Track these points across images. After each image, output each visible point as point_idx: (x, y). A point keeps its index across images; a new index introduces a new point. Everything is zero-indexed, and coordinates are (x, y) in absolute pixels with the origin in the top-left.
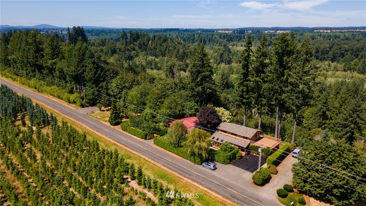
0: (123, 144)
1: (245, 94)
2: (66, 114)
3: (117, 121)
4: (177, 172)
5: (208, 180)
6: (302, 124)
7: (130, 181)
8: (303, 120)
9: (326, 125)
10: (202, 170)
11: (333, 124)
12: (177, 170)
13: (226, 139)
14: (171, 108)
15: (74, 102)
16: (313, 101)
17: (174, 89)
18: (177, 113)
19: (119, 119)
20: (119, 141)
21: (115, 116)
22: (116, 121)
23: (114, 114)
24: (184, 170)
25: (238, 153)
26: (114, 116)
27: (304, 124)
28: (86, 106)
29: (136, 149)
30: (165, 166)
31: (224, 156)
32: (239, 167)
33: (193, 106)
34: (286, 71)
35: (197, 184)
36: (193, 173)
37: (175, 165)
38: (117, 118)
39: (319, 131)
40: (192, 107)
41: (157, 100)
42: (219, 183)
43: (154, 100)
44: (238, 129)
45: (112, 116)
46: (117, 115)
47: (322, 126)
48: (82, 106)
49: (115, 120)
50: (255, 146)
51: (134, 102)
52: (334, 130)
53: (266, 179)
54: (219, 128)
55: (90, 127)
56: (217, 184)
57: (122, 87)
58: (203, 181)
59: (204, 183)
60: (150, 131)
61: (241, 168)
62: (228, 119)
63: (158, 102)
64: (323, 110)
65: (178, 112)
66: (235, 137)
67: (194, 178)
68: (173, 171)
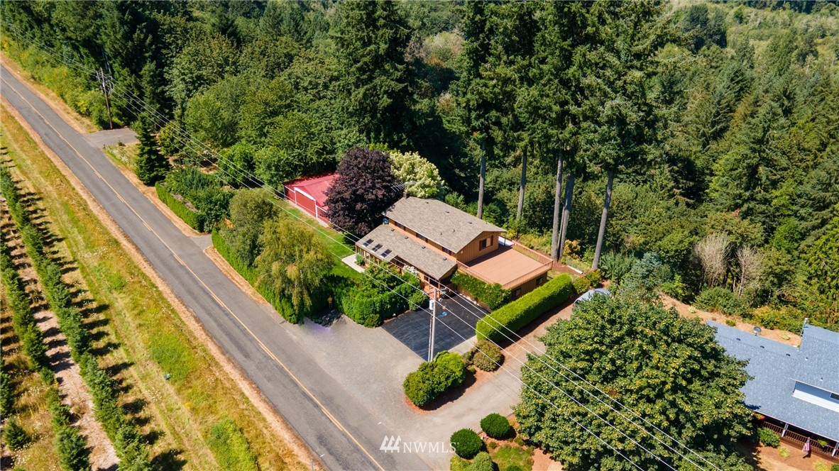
0: (133, 244)
1: (473, 115)
2: (50, 147)
3: (155, 173)
4: (219, 342)
5: (287, 376)
6: (707, 191)
7: (72, 364)
8: (711, 182)
9: (752, 204)
10: (292, 341)
11: (788, 197)
12: (223, 335)
13: (400, 250)
14: (291, 146)
15: (88, 114)
16: (653, 151)
17: (320, 87)
18: (312, 159)
19: (162, 169)
20: (131, 233)
21: (149, 160)
22: (153, 175)
23: (146, 156)
24: (241, 336)
25: (415, 295)
26: (147, 159)
27: (711, 191)
28: (116, 126)
29: (156, 261)
30: (198, 320)
31: (361, 305)
32: (401, 339)
33: (352, 140)
34: (581, 49)
35: (247, 386)
36: (259, 349)
37: (226, 318)
38: (157, 167)
39: (726, 221)
40: (350, 143)
41: (263, 118)
42: (312, 390)
43: (257, 119)
44: (435, 221)
45: (142, 158)
46: (153, 157)
47: (742, 205)
48: (105, 125)
49: (148, 170)
50: (467, 276)
51: (203, 123)
52: (790, 213)
53: (442, 390)
54: (388, 214)
55: (85, 187)
56: (304, 394)
57: (192, 78)
58: (269, 380)
59: (268, 386)
60: (211, 209)
61: (403, 342)
62: (424, 186)
63: (266, 124)
64: (748, 161)
65: (315, 158)
66: (423, 243)
67: (251, 367)
68: (211, 338)
